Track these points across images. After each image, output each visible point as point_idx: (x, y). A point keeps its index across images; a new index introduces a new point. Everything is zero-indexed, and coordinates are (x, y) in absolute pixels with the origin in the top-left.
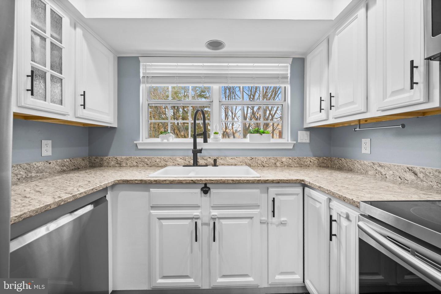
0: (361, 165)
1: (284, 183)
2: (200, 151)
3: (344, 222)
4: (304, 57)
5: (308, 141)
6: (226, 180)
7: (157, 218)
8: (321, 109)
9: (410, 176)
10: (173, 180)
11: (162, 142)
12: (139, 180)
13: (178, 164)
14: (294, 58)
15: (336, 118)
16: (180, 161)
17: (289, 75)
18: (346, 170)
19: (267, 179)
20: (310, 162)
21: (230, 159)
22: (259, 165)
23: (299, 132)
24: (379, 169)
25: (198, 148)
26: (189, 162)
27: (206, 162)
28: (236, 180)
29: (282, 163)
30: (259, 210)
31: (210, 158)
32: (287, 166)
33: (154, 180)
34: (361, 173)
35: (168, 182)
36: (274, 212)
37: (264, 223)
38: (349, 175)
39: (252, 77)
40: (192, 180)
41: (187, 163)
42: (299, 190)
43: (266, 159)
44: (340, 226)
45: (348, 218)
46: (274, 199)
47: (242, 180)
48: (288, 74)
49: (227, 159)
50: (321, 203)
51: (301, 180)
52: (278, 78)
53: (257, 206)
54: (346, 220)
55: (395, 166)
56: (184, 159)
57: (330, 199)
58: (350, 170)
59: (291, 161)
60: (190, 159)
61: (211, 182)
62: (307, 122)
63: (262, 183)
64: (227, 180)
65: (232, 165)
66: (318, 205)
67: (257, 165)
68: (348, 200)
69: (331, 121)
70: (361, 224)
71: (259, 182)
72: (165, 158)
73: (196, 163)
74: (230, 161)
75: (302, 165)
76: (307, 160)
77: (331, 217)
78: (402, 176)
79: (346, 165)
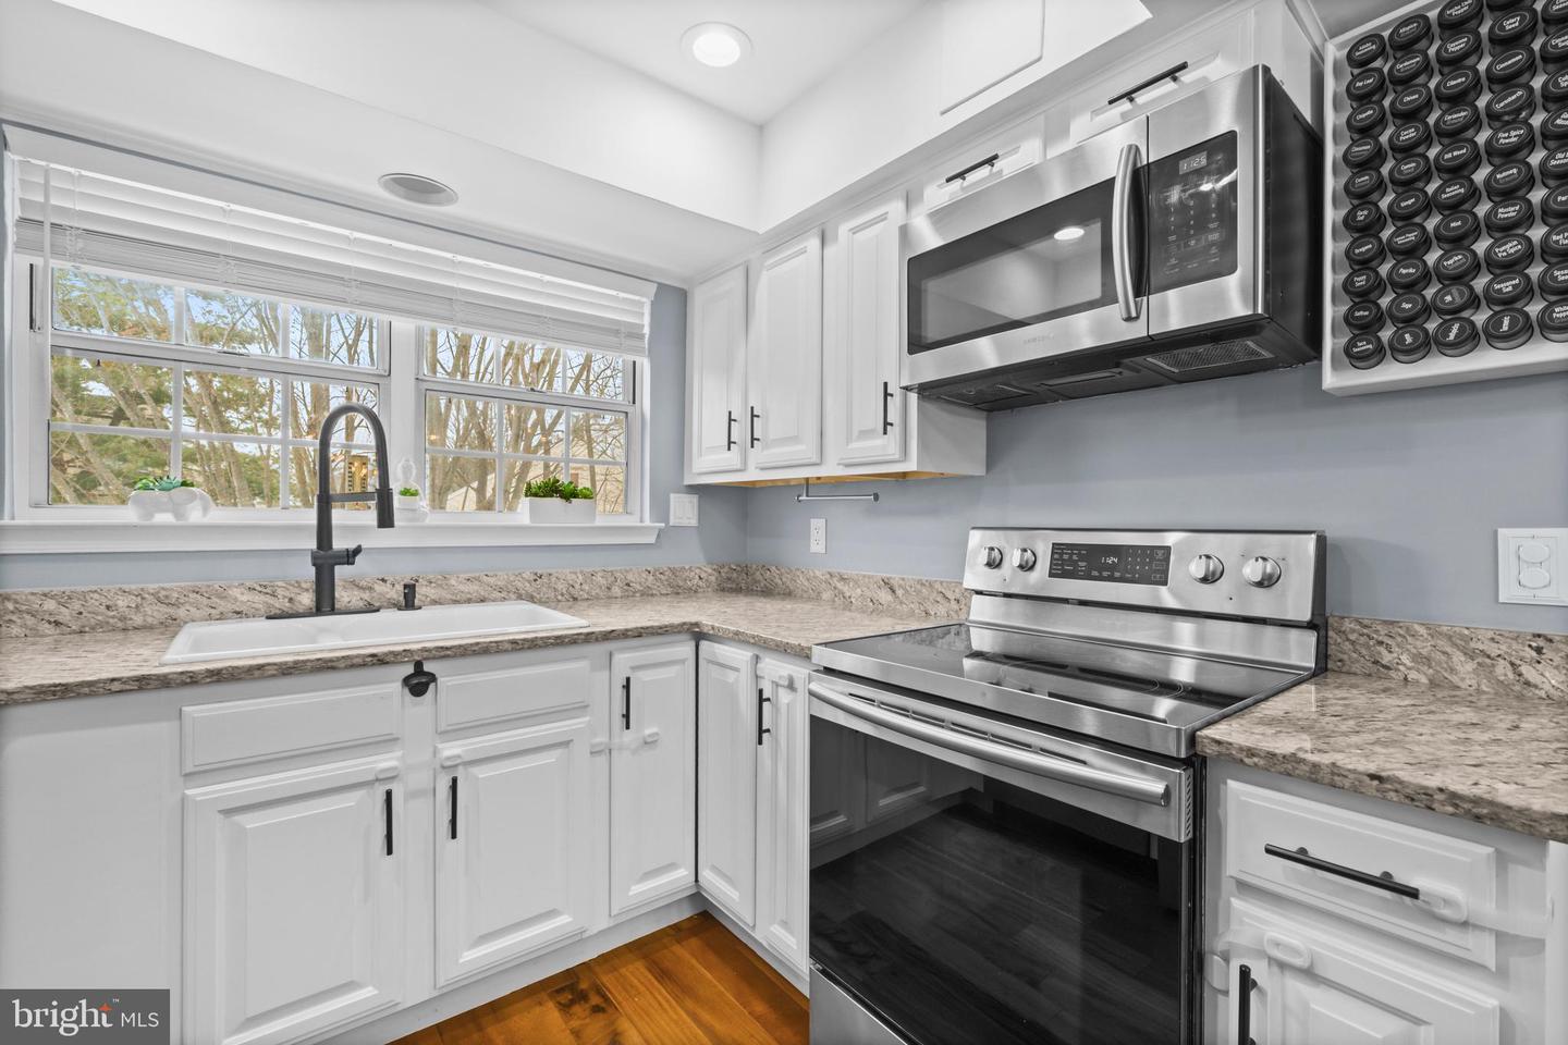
0: (808, 580)
1: (653, 634)
2: (350, 556)
3: (784, 697)
4: (685, 287)
5: (694, 522)
6: (491, 642)
7: (220, 812)
8: (730, 443)
9: (885, 596)
10: (296, 662)
11: (147, 523)
12: (129, 678)
13: (238, 613)
14: (661, 286)
15: (762, 469)
16: (245, 598)
17: (646, 330)
18: (779, 594)
19: (609, 628)
20: (700, 578)
21: (461, 582)
22: (560, 597)
23: (672, 496)
24: (839, 585)
25: (339, 543)
26: (291, 600)
27: (366, 596)
28: (524, 640)
29: (628, 585)
30: (587, 719)
31: (383, 580)
32: (642, 595)
33: (208, 671)
34: (809, 599)
35: (275, 672)
36: (627, 716)
37: (599, 752)
38: (788, 605)
39: (539, 316)
40: (373, 655)
41: (281, 604)
42: (686, 649)
43: (580, 577)
44: (776, 709)
45: (791, 686)
46: (628, 679)
47: (542, 638)
48: (643, 326)
49: (453, 582)
50: (737, 670)
51: (692, 624)
52: (617, 332)
53: (583, 708)
54: (789, 691)
55: (864, 576)
56: (268, 590)
57: (757, 657)
58: (788, 594)
59: (651, 578)
60: (297, 590)
61: (442, 654)
62: (694, 471)
63: (597, 640)
64: (496, 642)
65: (469, 601)
66: (731, 676)
67: (556, 596)
68: (792, 647)
69: (752, 475)
70: (814, 687)
71: (588, 638)
72: (163, 589)
73: (325, 603)
74: (462, 587)
75: (679, 589)
76: (693, 574)
77: (761, 691)
78: (876, 597)
79: (779, 582)
